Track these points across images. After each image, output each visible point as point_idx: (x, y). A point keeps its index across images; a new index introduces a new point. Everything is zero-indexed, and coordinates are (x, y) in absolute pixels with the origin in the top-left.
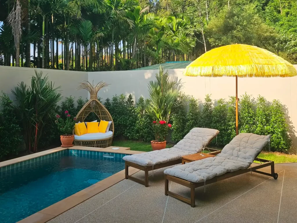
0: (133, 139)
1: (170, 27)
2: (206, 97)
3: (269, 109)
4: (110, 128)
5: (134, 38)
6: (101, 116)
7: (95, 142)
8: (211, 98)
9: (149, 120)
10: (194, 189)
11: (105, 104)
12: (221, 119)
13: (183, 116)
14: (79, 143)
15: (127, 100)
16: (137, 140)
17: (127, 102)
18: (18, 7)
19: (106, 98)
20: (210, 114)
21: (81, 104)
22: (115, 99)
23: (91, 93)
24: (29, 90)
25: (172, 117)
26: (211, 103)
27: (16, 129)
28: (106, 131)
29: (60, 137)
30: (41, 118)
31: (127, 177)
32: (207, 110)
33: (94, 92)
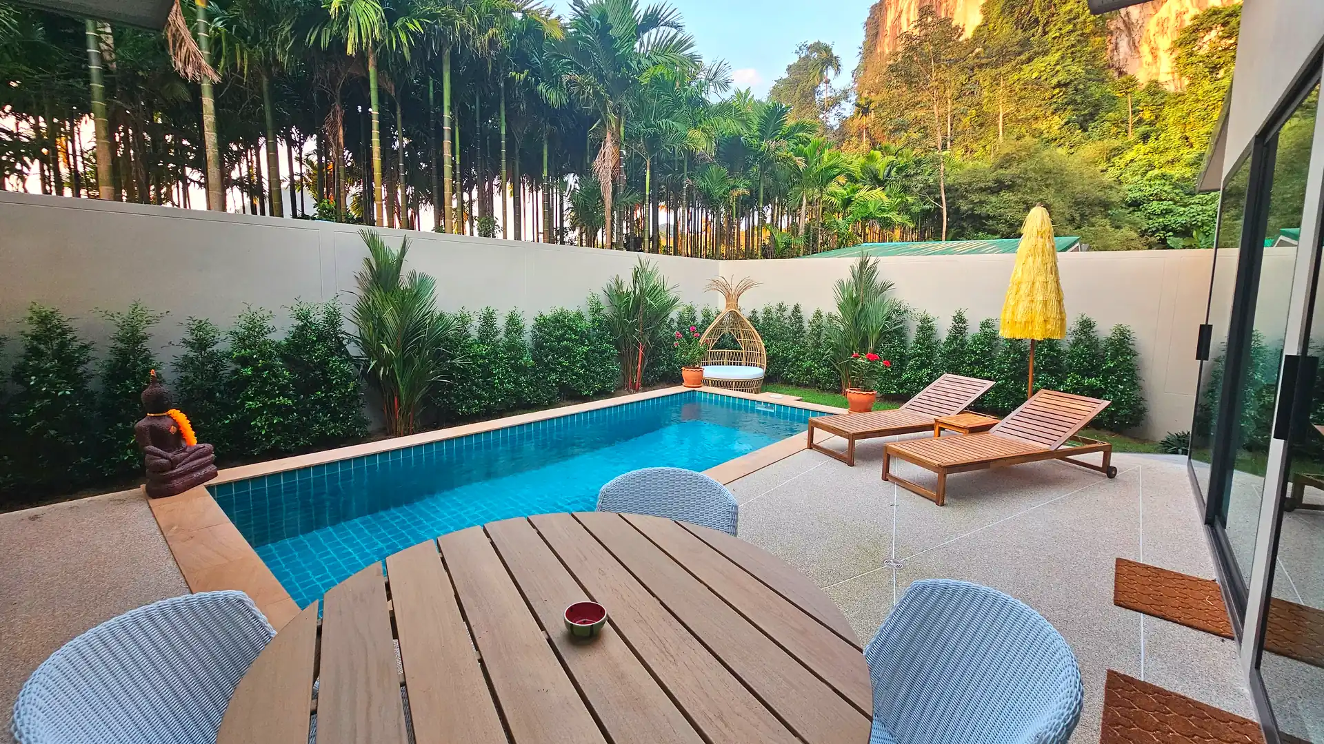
0: (799, 385)
2: (955, 315)
6: (742, 339)
8: (965, 316)
10: (945, 476)
11: (750, 319)
14: (707, 382)
15: (790, 314)
16: (806, 386)
17: (790, 317)
18: (609, 144)
20: (962, 346)
21: (707, 315)
22: (767, 312)
23: (728, 297)
24: (630, 290)
26: (965, 325)
29: (682, 370)
30: (647, 337)
31: (811, 446)
32: (955, 338)
33: (732, 297)
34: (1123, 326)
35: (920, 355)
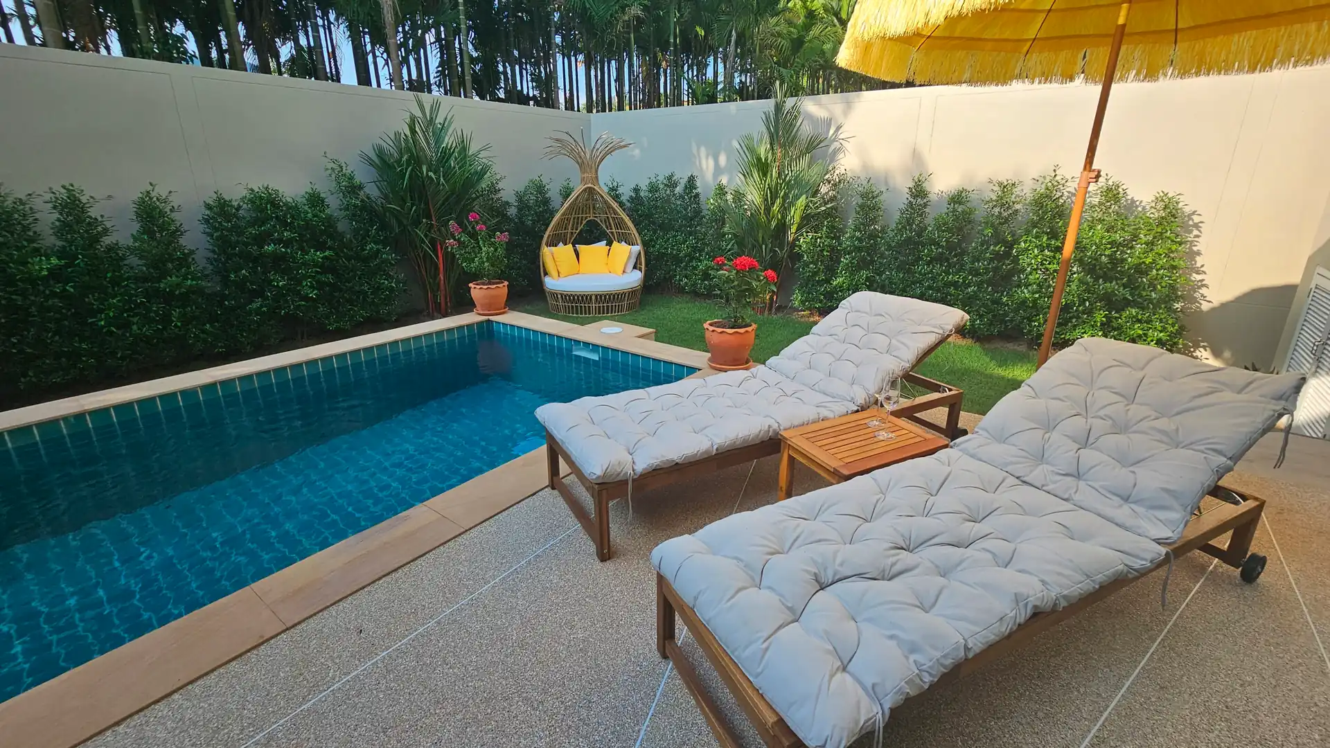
1: (833, 8)
2: (912, 185)
3: (1129, 225)
4: (636, 263)
5: (729, 28)
6: (614, 230)
7: (593, 297)
8: (927, 186)
9: (736, 246)
12: (950, 253)
13: (833, 239)
15: (682, 192)
17: (682, 196)
19: (633, 186)
20: (919, 235)
22: (653, 188)
23: (582, 167)
25: (802, 240)
26: (925, 201)
27: (382, 256)
28: (625, 268)
29: (470, 288)
31: (554, 483)
32: (909, 222)
33: (589, 166)
34: (1170, 195)
35: (859, 249)
